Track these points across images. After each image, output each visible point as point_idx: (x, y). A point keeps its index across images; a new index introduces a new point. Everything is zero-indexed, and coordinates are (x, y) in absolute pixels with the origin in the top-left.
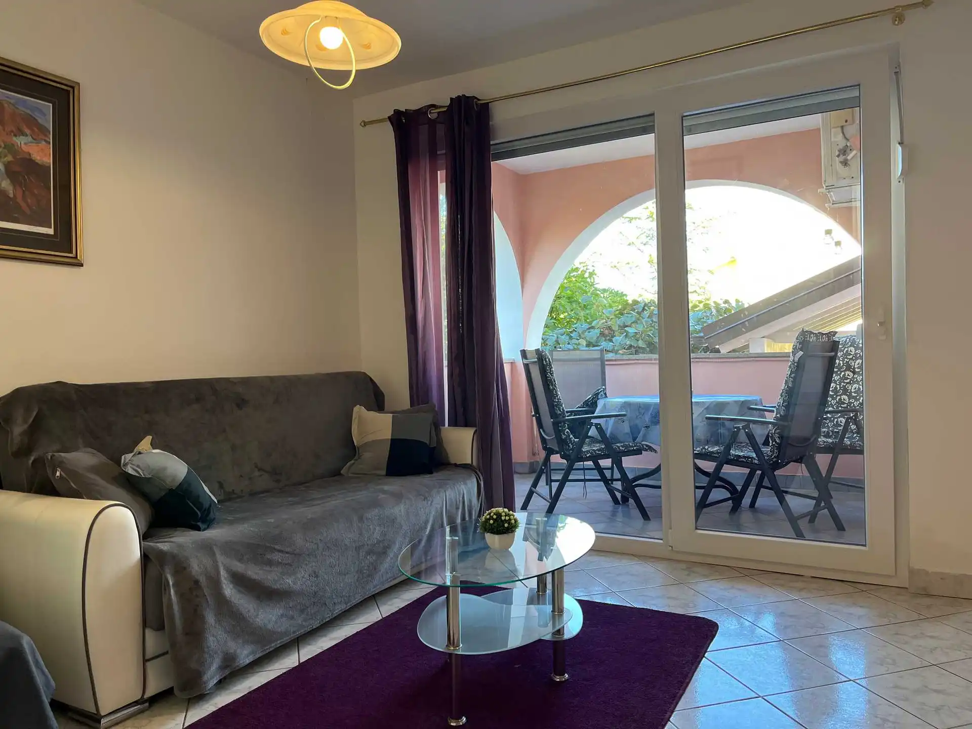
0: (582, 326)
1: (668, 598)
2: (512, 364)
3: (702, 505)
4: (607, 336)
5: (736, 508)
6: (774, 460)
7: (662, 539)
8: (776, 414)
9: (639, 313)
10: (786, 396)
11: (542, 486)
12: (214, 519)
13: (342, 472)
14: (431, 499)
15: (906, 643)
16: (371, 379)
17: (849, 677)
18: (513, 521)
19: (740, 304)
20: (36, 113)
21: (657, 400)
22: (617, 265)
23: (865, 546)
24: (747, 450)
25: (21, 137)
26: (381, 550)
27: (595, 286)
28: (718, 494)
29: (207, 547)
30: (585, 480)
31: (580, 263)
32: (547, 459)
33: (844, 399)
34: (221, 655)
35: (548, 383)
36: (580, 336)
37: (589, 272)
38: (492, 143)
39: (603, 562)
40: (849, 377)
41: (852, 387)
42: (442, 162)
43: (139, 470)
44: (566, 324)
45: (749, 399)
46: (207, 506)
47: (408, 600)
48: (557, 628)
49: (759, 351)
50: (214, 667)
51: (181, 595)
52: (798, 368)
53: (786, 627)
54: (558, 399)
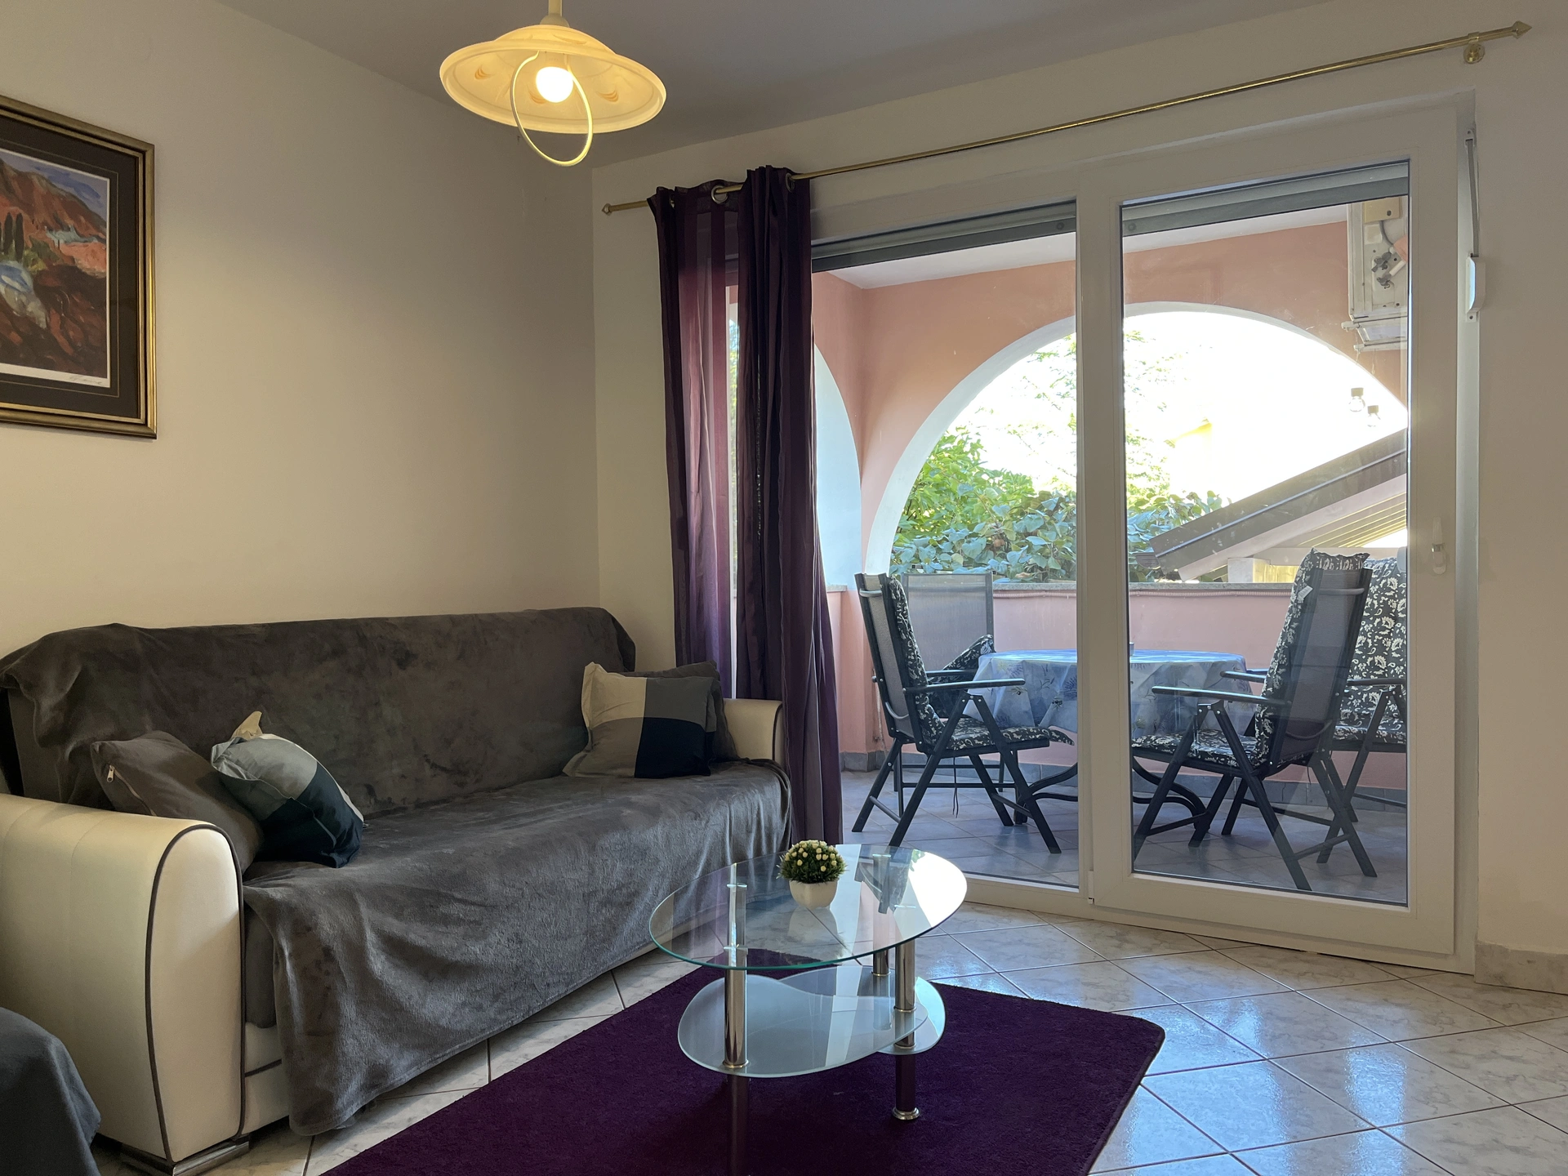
0: (957, 533)
1: (1085, 984)
2: (844, 594)
3: (1144, 830)
4: (999, 548)
5: (1199, 837)
6: (1263, 761)
7: (1077, 887)
8: (1267, 687)
9: (1050, 513)
10: (1283, 659)
11: (888, 793)
12: (358, 847)
13: (564, 771)
14: (706, 817)
15: (1468, 1067)
16: (614, 620)
17: (1373, 1123)
18: (834, 863)
19: (1215, 499)
20: (84, 194)
21: (1073, 659)
22: (1019, 430)
23: (1406, 905)
24: (1218, 743)
25: (61, 231)
26: (624, 899)
27: (980, 466)
28: (1171, 812)
29: (346, 895)
30: (956, 786)
31: (957, 429)
32: (896, 750)
33: (1379, 663)
34: (365, 1068)
35: (898, 629)
36: (954, 548)
37: (972, 444)
38: (813, 242)
39: (984, 922)
40: (1387, 626)
41: (1392, 642)
42: (732, 272)
43: (239, 769)
44: (932, 526)
45: (1225, 659)
46: (347, 827)
47: (667, 979)
48: (903, 1036)
49: (1243, 580)
50: (353, 1087)
51: (303, 973)
52: (1304, 612)
53: (1274, 1037)
54: (914, 656)
